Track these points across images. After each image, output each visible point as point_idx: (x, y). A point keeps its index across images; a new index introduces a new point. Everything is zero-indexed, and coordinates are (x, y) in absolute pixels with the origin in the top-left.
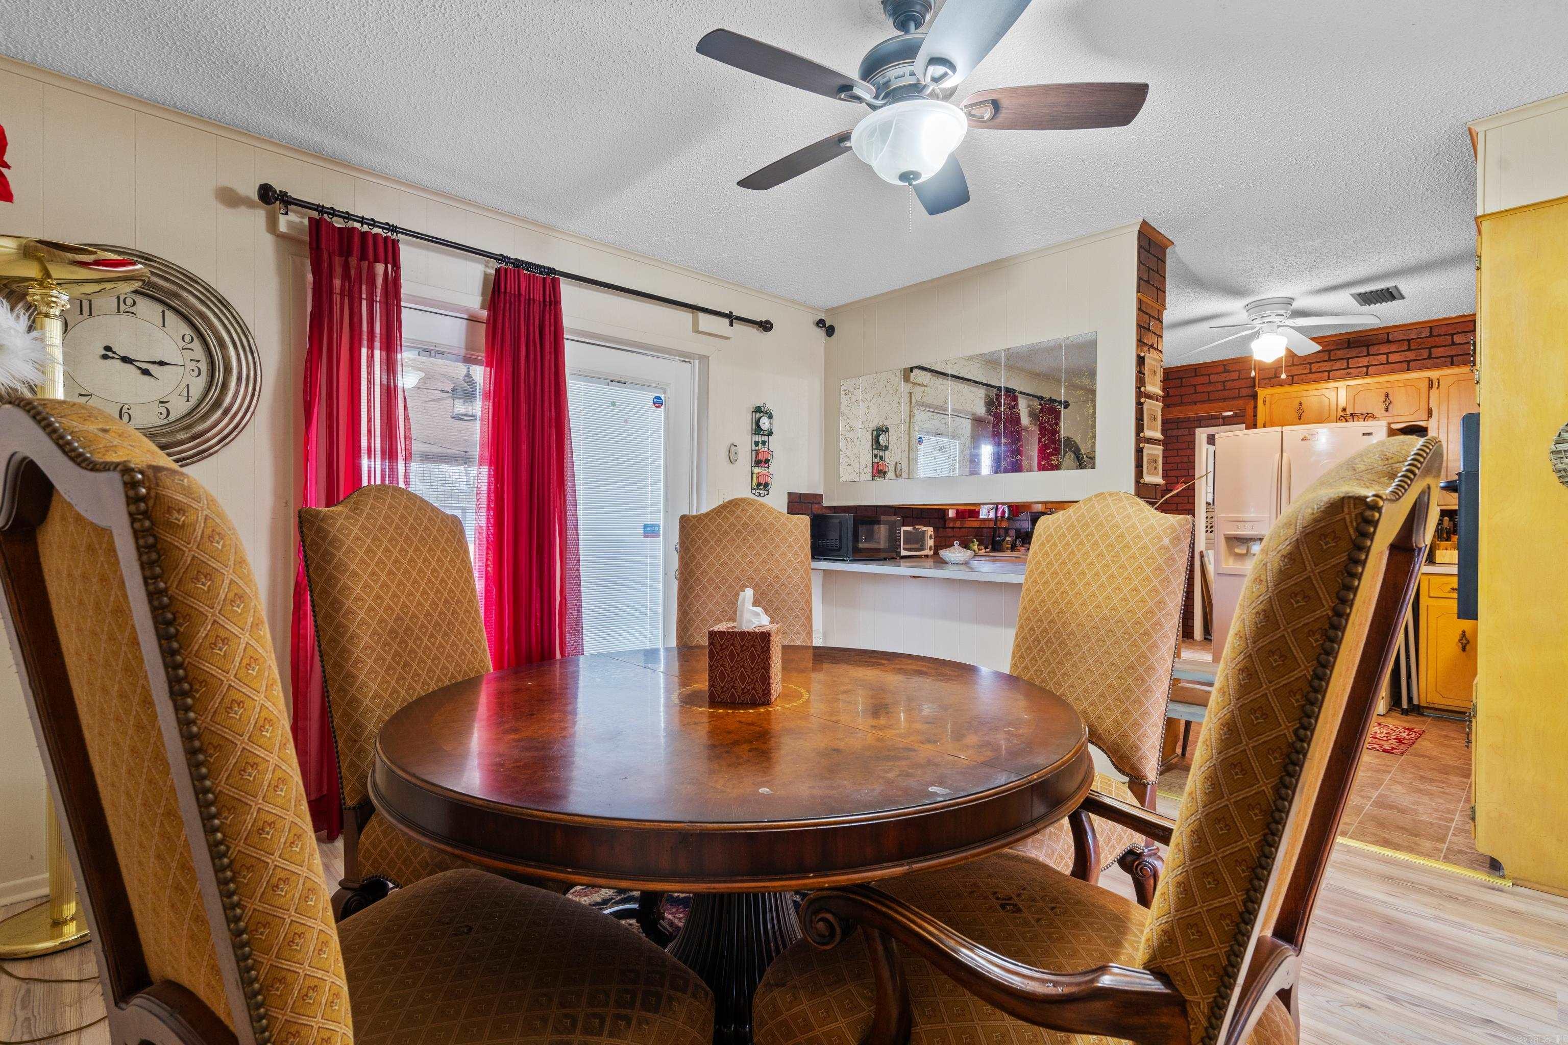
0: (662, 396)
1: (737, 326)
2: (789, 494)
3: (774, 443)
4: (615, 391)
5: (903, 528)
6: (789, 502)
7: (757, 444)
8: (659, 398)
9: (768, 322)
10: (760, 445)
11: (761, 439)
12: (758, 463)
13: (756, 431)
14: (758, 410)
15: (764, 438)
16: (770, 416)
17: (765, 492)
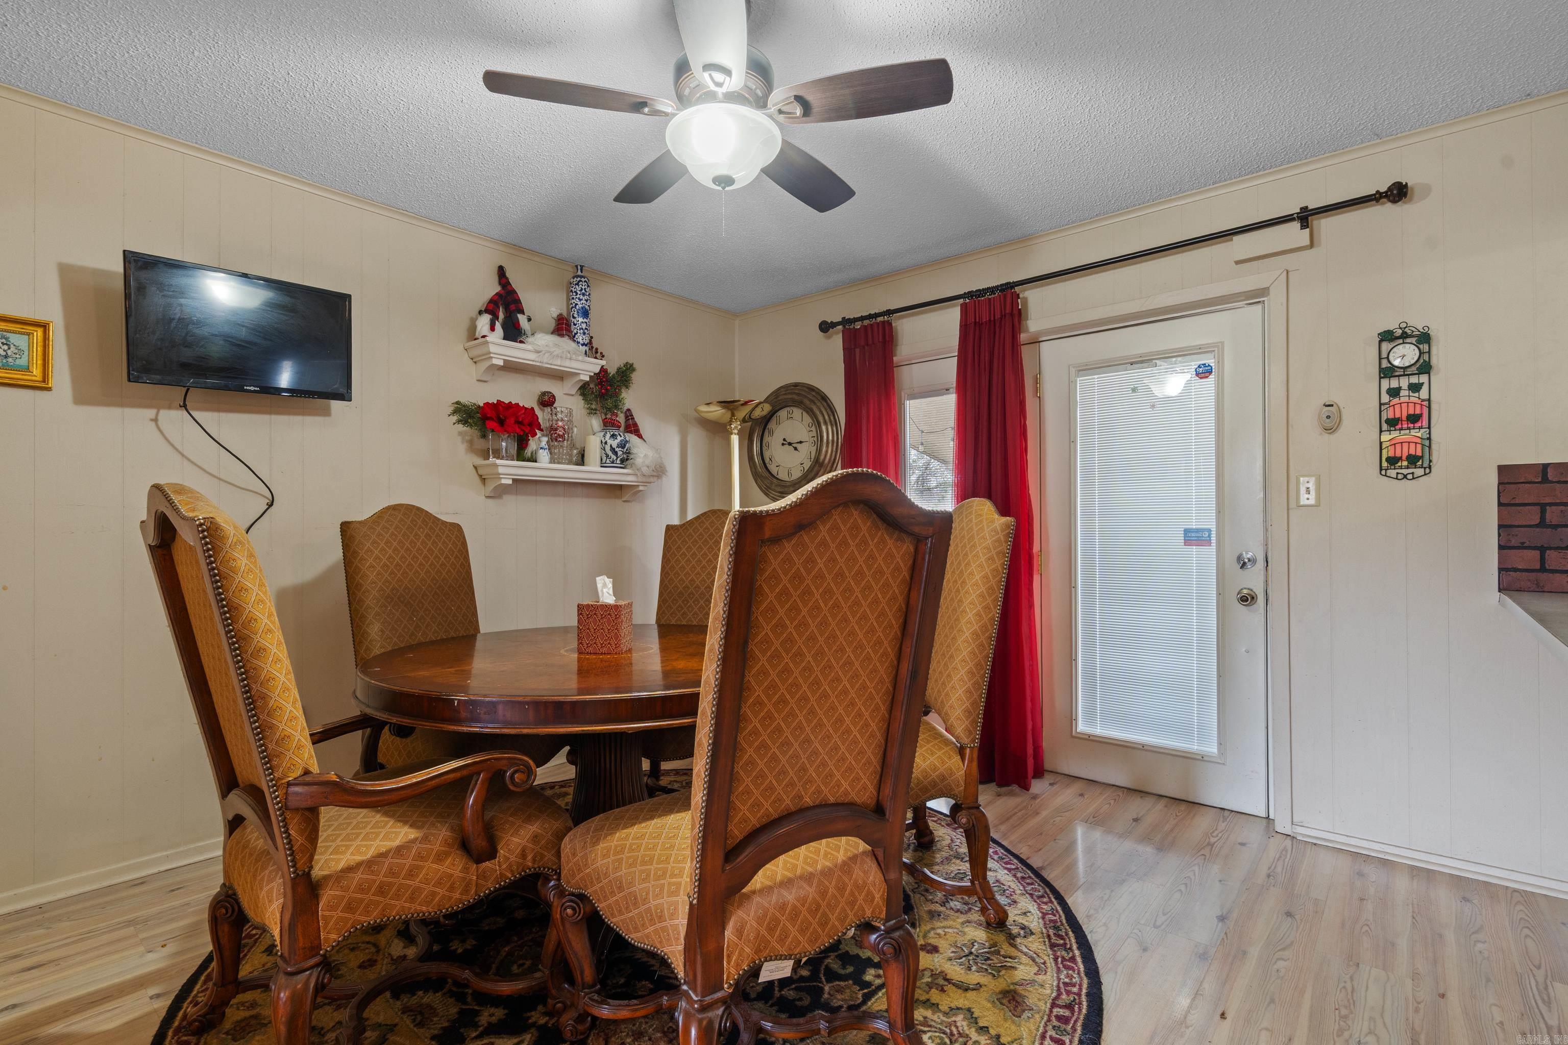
0: (1212, 362)
1: (1325, 225)
2: (1502, 467)
6: (1502, 481)
7: (1393, 391)
8: (1205, 365)
9: (1396, 186)
10: (1403, 393)
11: (1404, 383)
12: (1393, 423)
13: (1388, 372)
14: (1387, 336)
15: (1414, 380)
16: (1424, 338)
17: (1419, 472)
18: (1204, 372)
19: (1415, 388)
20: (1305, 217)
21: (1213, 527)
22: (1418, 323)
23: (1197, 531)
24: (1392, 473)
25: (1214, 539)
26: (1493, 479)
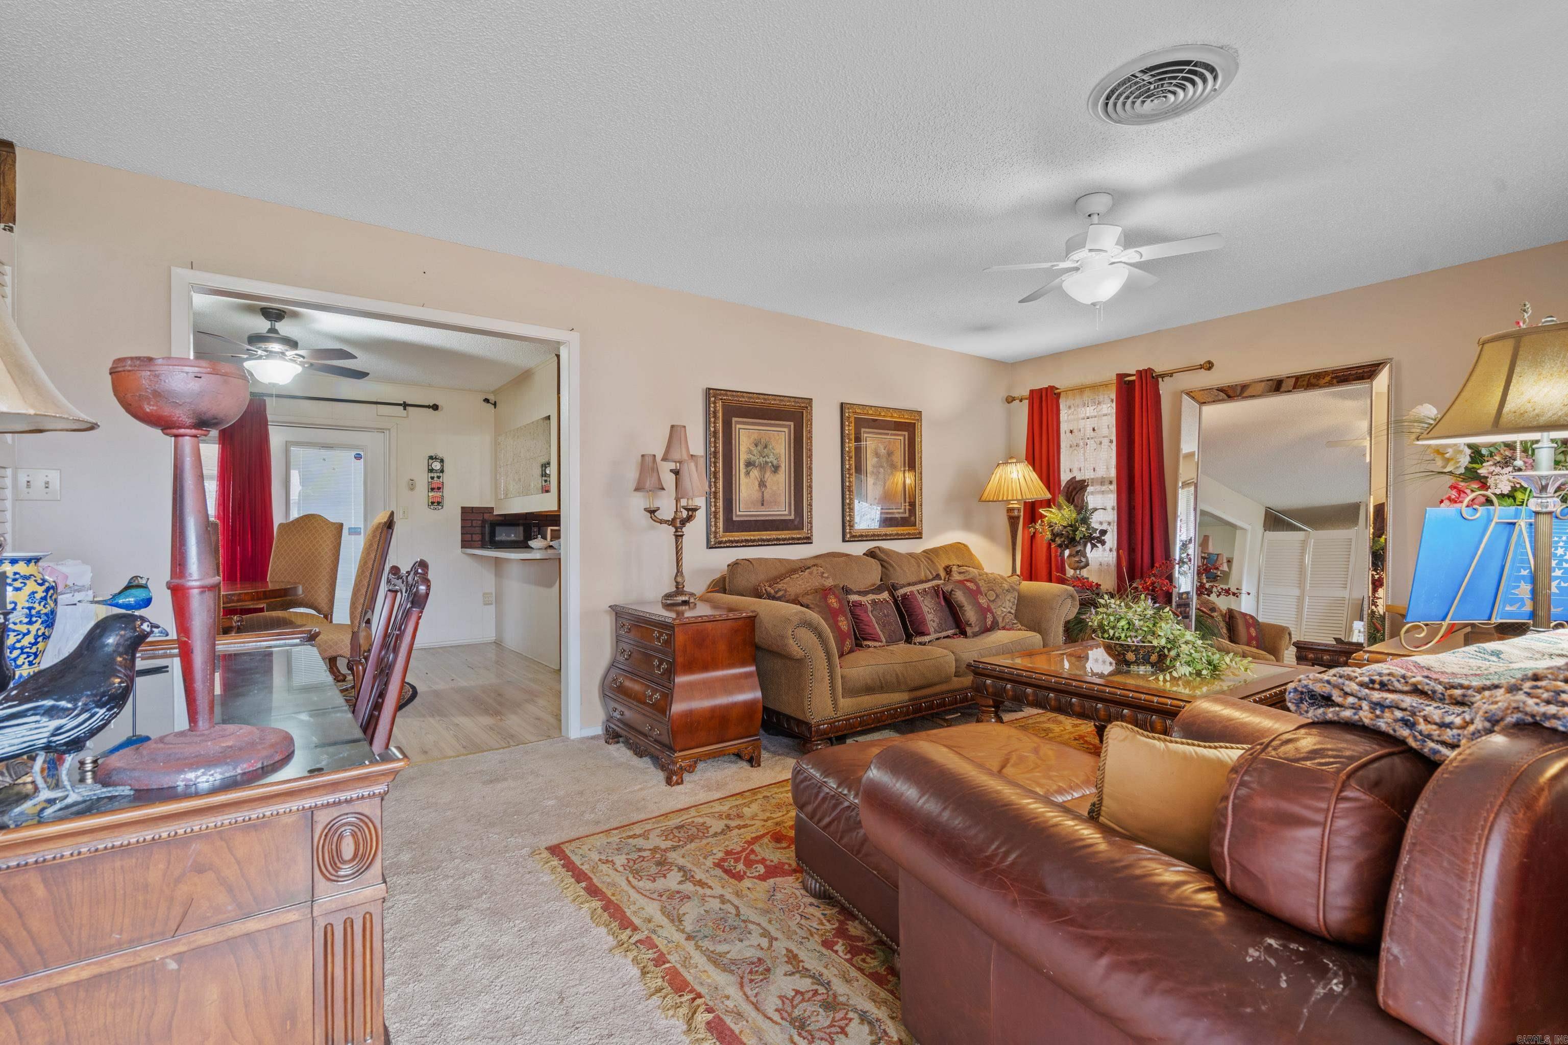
0: (362, 454)
1: (409, 408)
2: (462, 508)
3: (447, 478)
4: (324, 453)
5: (549, 528)
6: (462, 513)
7: (432, 478)
8: (359, 454)
9: (435, 405)
10: (435, 479)
11: (436, 475)
12: (432, 489)
13: (431, 470)
14: (431, 458)
15: (438, 474)
16: (442, 461)
17: (440, 507)
18: (358, 457)
19: (439, 477)
20: (405, 405)
21: (362, 526)
22: (440, 455)
23: (355, 528)
24: (432, 507)
25: (362, 532)
26: (460, 511)
